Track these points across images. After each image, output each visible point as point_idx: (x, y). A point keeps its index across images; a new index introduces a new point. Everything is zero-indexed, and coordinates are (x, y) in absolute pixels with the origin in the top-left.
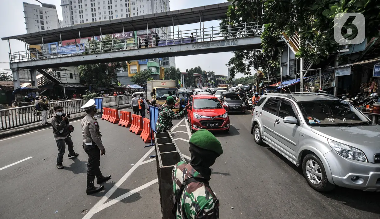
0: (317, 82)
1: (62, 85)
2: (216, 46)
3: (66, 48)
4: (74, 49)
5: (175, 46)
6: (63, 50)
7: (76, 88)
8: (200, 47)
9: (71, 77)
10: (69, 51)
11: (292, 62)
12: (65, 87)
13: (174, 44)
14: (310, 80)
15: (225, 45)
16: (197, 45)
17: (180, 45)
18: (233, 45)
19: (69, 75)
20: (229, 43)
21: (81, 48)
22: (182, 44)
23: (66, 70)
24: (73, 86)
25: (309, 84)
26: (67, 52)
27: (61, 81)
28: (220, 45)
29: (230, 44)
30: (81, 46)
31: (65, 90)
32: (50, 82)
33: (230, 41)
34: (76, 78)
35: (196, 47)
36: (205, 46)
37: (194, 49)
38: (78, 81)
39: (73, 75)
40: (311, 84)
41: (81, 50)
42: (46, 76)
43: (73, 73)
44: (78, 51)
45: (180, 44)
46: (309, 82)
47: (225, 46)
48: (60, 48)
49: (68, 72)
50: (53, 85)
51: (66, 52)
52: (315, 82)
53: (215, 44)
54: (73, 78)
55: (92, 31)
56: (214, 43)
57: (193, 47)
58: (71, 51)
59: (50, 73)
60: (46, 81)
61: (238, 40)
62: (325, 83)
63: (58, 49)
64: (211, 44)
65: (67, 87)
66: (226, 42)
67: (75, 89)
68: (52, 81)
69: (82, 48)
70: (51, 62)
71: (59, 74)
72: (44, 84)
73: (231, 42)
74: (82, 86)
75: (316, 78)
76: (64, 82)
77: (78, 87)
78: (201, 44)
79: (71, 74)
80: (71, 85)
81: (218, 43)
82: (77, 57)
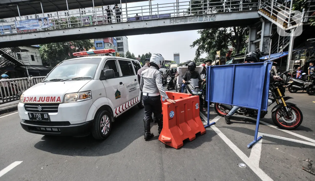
0: (303, 55)
1: (25, 67)
2: (194, 21)
3: (27, 23)
4: (36, 24)
5: (151, 21)
6: (23, 25)
7: (39, 70)
8: (178, 22)
9: (33, 59)
10: (31, 26)
11: (265, 38)
12: (28, 70)
13: (150, 19)
14: (297, 53)
15: (203, 20)
16: (174, 20)
17: (157, 20)
18: (211, 21)
19: (30, 57)
20: (207, 18)
21: (44, 22)
22: (159, 19)
23: (27, 51)
24: (36, 68)
25: (296, 57)
26: (29, 28)
27: (23, 63)
28: (198, 20)
29: (208, 20)
30: (45, 20)
31: (29, 72)
32: (10, 63)
33: (208, 16)
34: (38, 61)
35: (173, 22)
36: (183, 21)
37: (172, 24)
38: (40, 63)
39: (34, 57)
40: (297, 56)
41: (44, 25)
42: (6, 58)
43: (34, 55)
44: (42, 26)
45: (157, 18)
46: (295, 55)
47: (203, 22)
48: (19, 23)
49: (29, 54)
50: (14, 67)
51: (27, 27)
52: (302, 55)
53: (193, 20)
54: (35, 60)
55: (55, 5)
56: (192, 18)
57: (170, 22)
58: (34, 26)
59: (9, 54)
60: (5, 62)
61: (216, 16)
62: (311, 56)
63: (17, 23)
64: (189, 19)
65: (30, 69)
66: (204, 17)
67: (39, 72)
68: (12, 63)
69: (46, 22)
70: (10, 40)
71: (19, 55)
72: (3, 65)
73: (209, 18)
74: (46, 69)
75: (303, 51)
76: (26, 64)
77: (41, 69)
78: (179, 19)
79: (32, 57)
80: (34, 68)
81: (196, 18)
82: (41, 33)
